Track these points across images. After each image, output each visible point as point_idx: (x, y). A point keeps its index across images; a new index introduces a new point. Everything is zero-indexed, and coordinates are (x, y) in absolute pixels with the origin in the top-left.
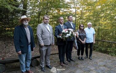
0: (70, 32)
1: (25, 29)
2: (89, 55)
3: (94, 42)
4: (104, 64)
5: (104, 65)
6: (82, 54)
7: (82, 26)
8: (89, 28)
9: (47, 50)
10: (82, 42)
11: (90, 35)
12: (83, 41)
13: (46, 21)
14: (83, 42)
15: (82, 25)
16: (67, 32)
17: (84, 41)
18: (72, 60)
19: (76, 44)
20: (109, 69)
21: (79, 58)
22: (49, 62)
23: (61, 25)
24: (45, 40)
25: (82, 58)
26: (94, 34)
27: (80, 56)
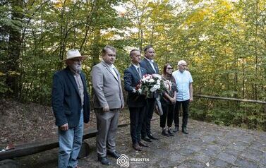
0: (158, 81)
1: (75, 77)
2: (180, 125)
3: (192, 99)
4: (213, 140)
5: (214, 142)
6: (170, 125)
7: (169, 68)
8: (182, 72)
9: (112, 120)
10: (171, 99)
11: (184, 85)
12: (173, 97)
13: (110, 57)
14: (173, 99)
15: (169, 66)
16: (152, 81)
17: (175, 98)
18: (152, 138)
19: (159, 103)
20: (224, 148)
21: (164, 133)
22: (114, 145)
23: (136, 67)
24: (111, 99)
25: (169, 132)
26: (190, 84)
27: (166, 128)
